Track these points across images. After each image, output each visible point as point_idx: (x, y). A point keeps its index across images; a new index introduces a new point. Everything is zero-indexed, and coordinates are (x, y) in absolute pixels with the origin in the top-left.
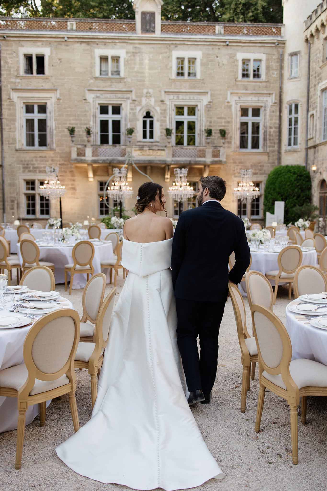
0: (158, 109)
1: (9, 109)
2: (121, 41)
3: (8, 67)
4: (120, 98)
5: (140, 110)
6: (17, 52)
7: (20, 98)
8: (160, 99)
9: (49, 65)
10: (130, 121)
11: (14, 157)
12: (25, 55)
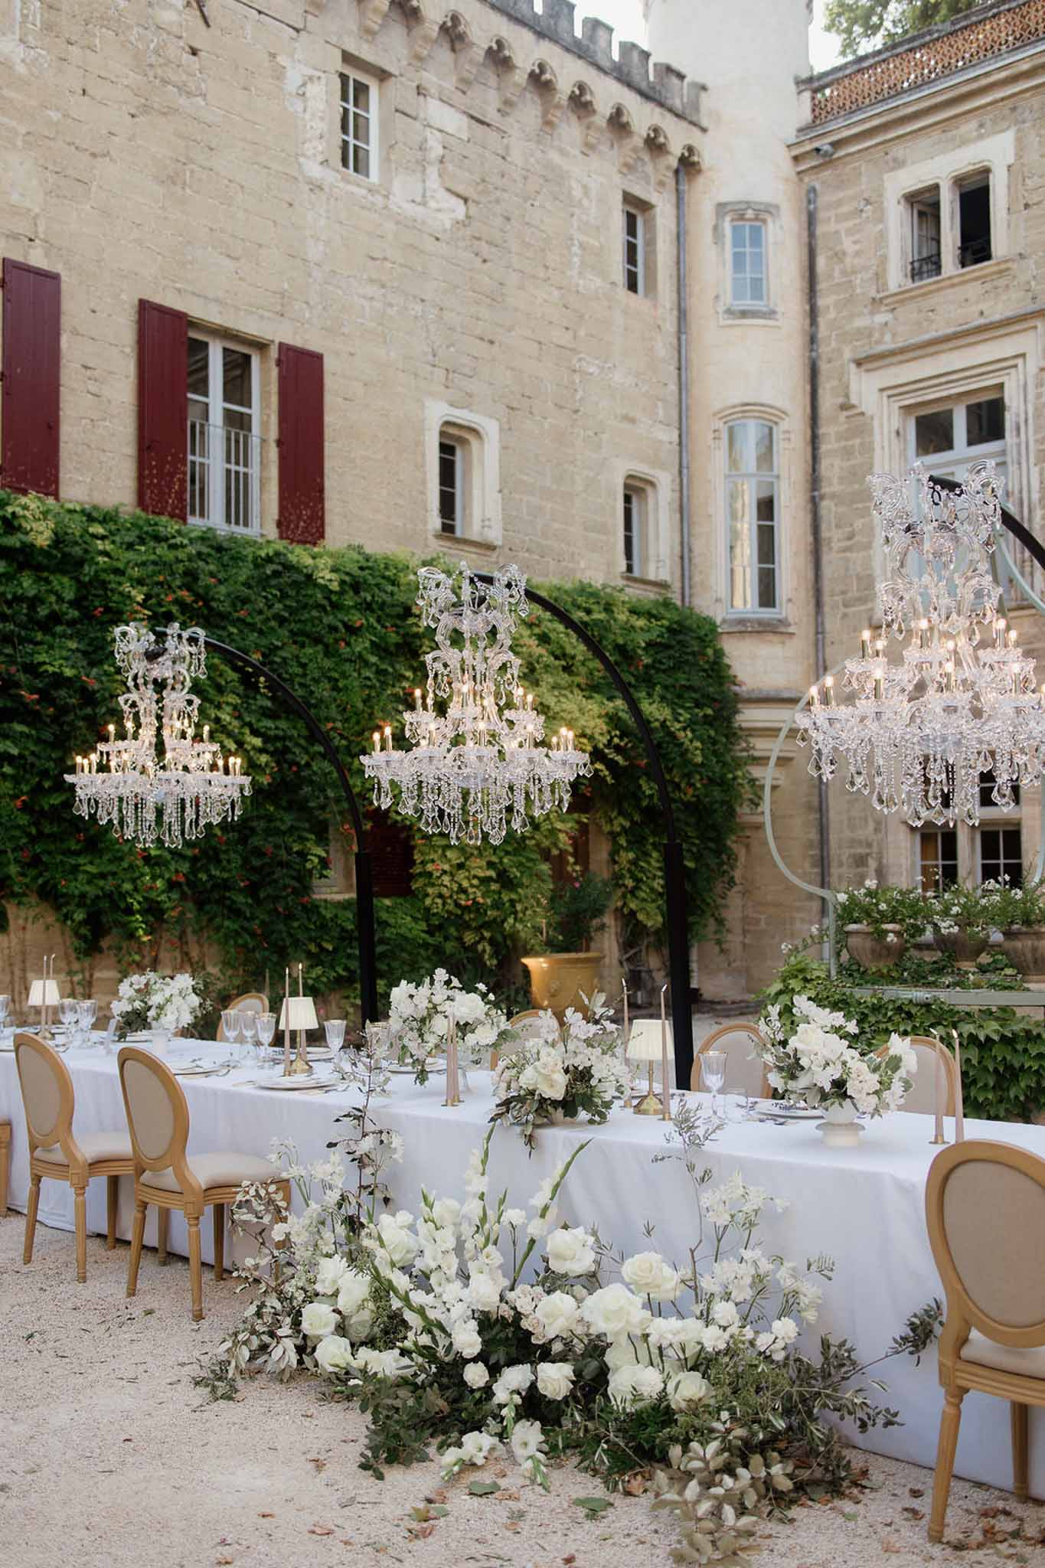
1: (848, 453)
3: (844, 273)
6: (874, 200)
7: (892, 391)
9: (1010, 211)
12: (912, 199)
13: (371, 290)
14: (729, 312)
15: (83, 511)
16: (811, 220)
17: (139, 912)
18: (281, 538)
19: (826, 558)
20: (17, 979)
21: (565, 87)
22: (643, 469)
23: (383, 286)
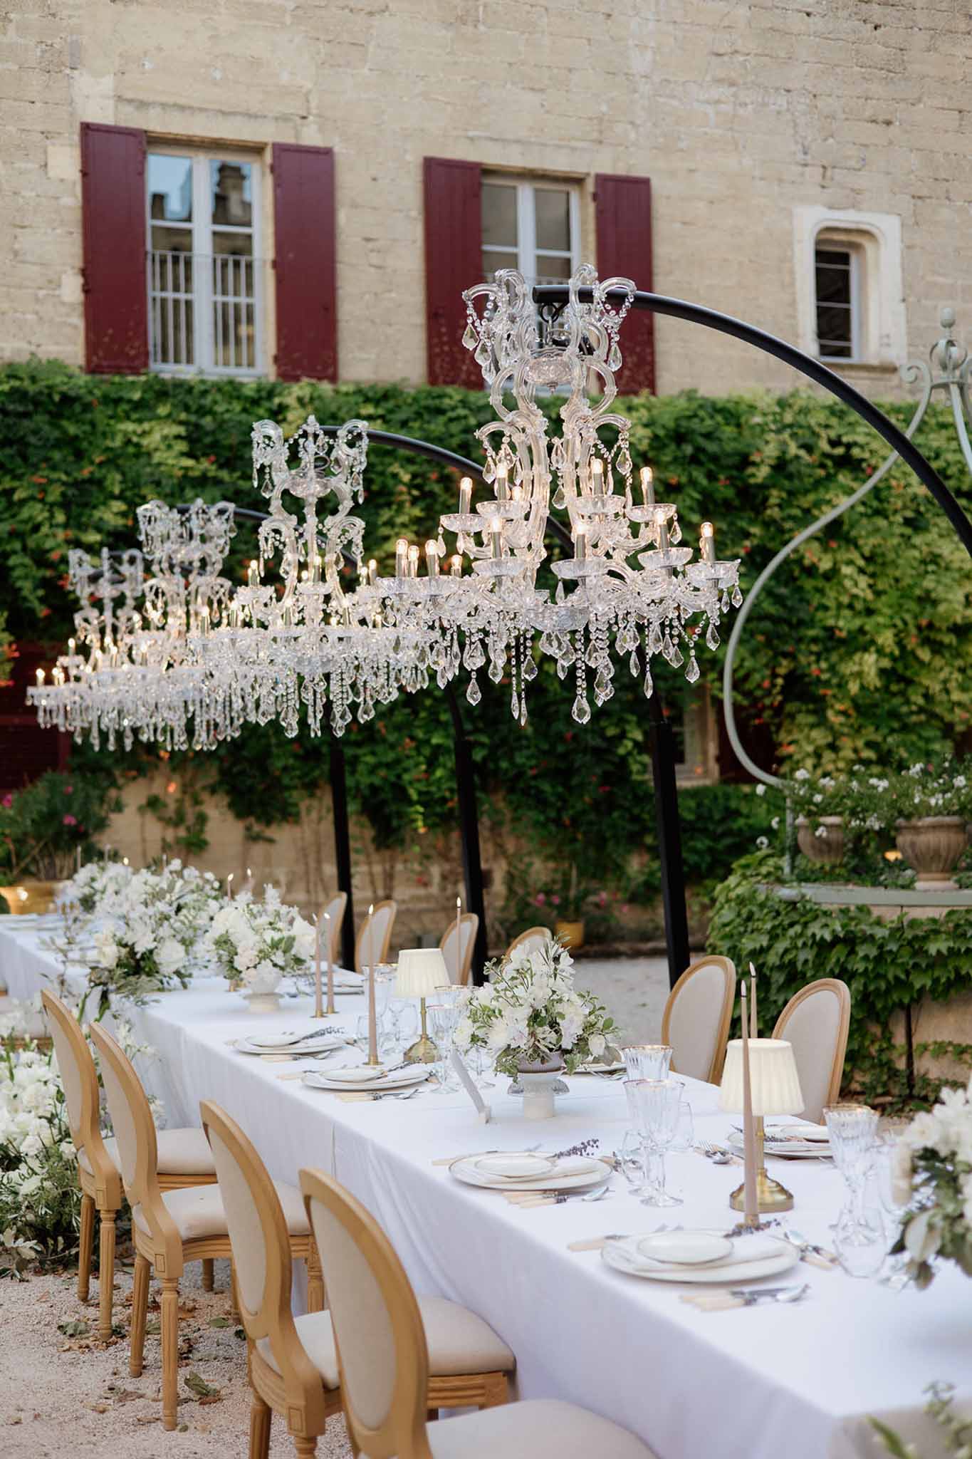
15: (359, 392)
17: (419, 802)
20: (312, 871)
23: (732, 84)
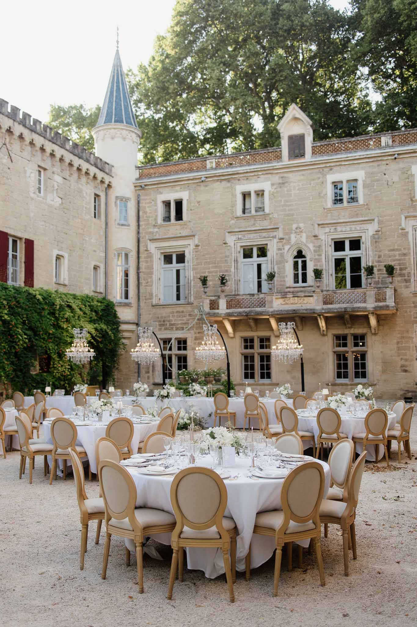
0: (311, 246)
1: (147, 262)
2: (264, 172)
3: (147, 217)
4: (265, 237)
5: (289, 249)
6: (155, 200)
7: (158, 248)
8: (313, 234)
9: (187, 210)
10: (277, 264)
11: (150, 314)
12: (164, 202)
13: (43, 223)
14: (119, 224)
16: (139, 203)
18: (25, 285)
19: (141, 287)
21: (84, 170)
22: (98, 264)
23: (45, 222)
